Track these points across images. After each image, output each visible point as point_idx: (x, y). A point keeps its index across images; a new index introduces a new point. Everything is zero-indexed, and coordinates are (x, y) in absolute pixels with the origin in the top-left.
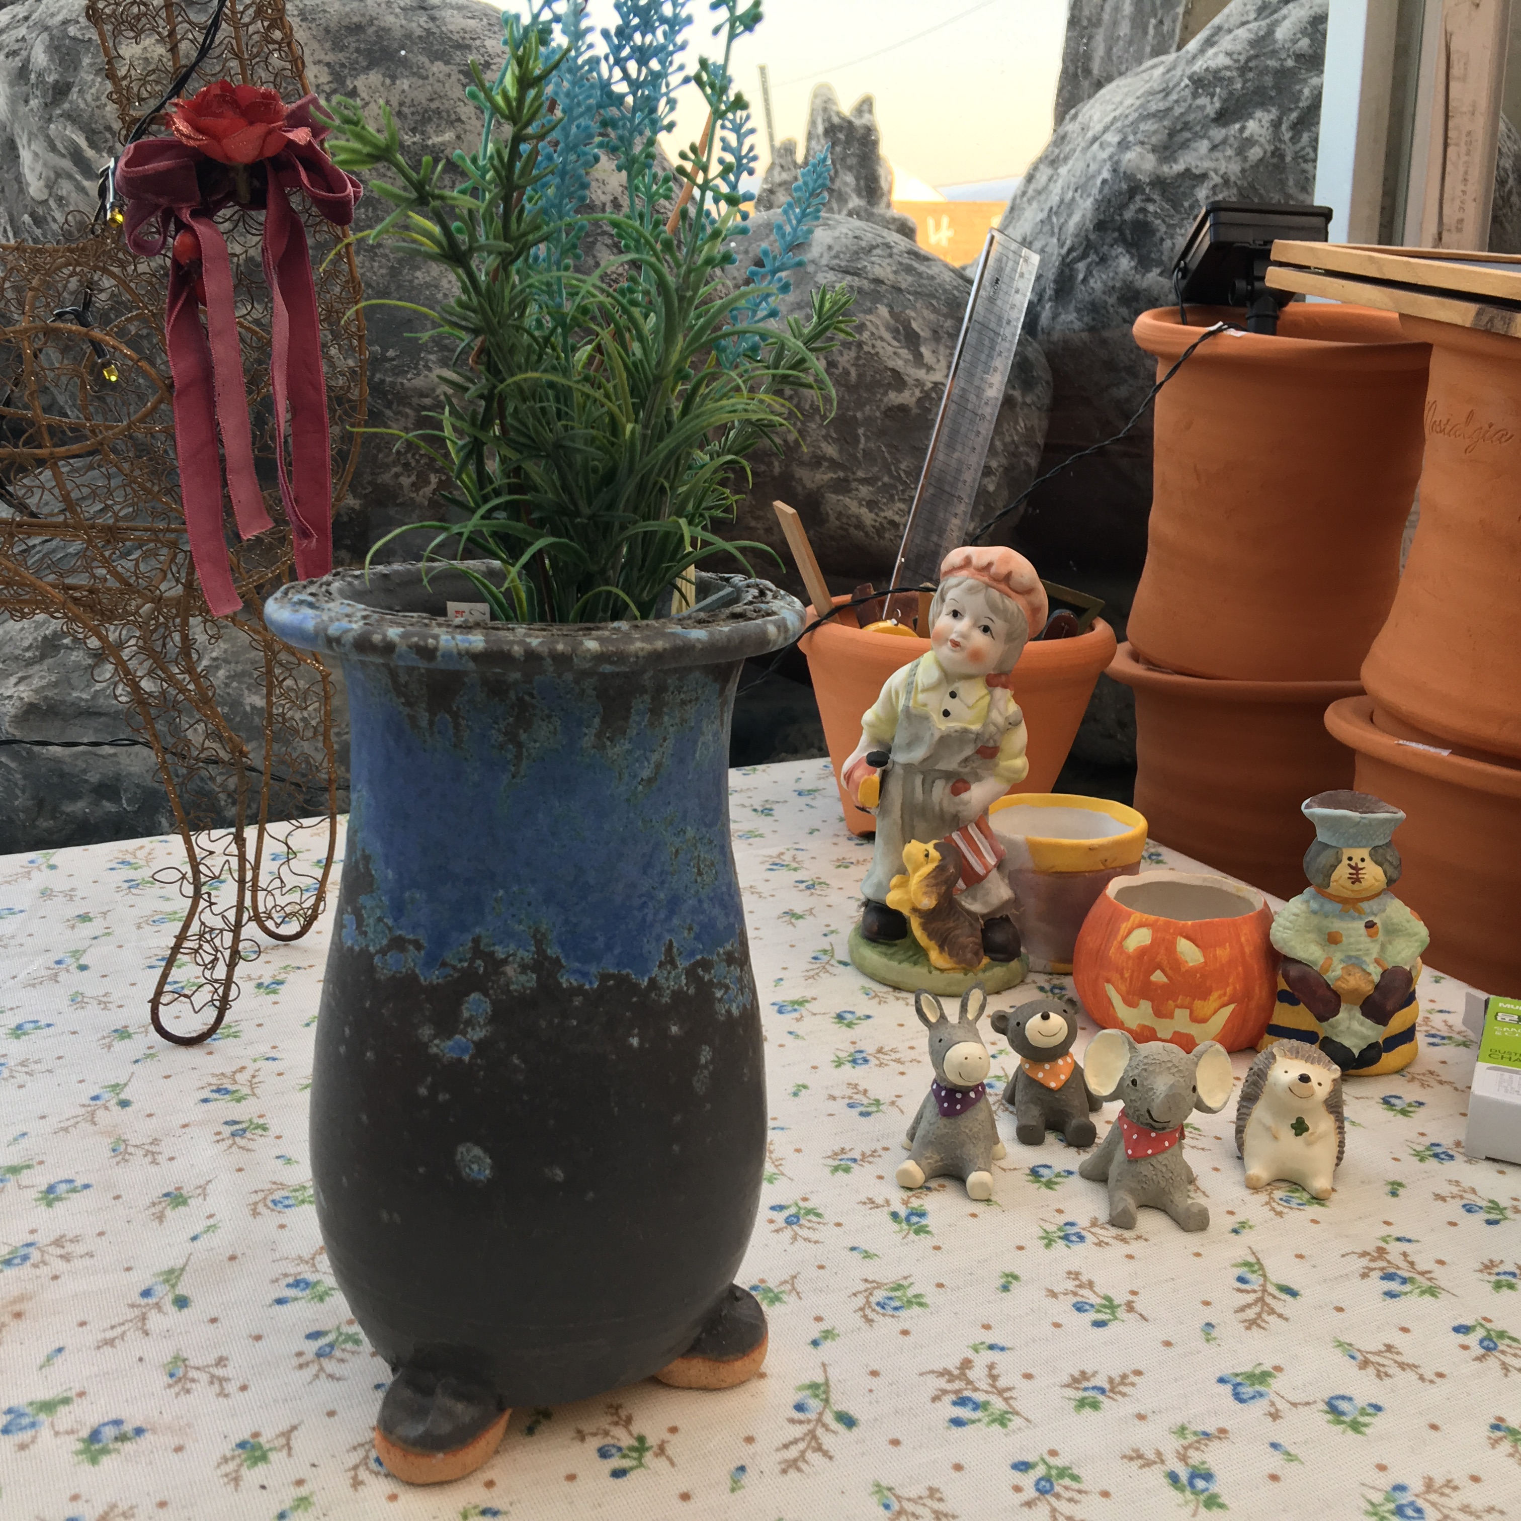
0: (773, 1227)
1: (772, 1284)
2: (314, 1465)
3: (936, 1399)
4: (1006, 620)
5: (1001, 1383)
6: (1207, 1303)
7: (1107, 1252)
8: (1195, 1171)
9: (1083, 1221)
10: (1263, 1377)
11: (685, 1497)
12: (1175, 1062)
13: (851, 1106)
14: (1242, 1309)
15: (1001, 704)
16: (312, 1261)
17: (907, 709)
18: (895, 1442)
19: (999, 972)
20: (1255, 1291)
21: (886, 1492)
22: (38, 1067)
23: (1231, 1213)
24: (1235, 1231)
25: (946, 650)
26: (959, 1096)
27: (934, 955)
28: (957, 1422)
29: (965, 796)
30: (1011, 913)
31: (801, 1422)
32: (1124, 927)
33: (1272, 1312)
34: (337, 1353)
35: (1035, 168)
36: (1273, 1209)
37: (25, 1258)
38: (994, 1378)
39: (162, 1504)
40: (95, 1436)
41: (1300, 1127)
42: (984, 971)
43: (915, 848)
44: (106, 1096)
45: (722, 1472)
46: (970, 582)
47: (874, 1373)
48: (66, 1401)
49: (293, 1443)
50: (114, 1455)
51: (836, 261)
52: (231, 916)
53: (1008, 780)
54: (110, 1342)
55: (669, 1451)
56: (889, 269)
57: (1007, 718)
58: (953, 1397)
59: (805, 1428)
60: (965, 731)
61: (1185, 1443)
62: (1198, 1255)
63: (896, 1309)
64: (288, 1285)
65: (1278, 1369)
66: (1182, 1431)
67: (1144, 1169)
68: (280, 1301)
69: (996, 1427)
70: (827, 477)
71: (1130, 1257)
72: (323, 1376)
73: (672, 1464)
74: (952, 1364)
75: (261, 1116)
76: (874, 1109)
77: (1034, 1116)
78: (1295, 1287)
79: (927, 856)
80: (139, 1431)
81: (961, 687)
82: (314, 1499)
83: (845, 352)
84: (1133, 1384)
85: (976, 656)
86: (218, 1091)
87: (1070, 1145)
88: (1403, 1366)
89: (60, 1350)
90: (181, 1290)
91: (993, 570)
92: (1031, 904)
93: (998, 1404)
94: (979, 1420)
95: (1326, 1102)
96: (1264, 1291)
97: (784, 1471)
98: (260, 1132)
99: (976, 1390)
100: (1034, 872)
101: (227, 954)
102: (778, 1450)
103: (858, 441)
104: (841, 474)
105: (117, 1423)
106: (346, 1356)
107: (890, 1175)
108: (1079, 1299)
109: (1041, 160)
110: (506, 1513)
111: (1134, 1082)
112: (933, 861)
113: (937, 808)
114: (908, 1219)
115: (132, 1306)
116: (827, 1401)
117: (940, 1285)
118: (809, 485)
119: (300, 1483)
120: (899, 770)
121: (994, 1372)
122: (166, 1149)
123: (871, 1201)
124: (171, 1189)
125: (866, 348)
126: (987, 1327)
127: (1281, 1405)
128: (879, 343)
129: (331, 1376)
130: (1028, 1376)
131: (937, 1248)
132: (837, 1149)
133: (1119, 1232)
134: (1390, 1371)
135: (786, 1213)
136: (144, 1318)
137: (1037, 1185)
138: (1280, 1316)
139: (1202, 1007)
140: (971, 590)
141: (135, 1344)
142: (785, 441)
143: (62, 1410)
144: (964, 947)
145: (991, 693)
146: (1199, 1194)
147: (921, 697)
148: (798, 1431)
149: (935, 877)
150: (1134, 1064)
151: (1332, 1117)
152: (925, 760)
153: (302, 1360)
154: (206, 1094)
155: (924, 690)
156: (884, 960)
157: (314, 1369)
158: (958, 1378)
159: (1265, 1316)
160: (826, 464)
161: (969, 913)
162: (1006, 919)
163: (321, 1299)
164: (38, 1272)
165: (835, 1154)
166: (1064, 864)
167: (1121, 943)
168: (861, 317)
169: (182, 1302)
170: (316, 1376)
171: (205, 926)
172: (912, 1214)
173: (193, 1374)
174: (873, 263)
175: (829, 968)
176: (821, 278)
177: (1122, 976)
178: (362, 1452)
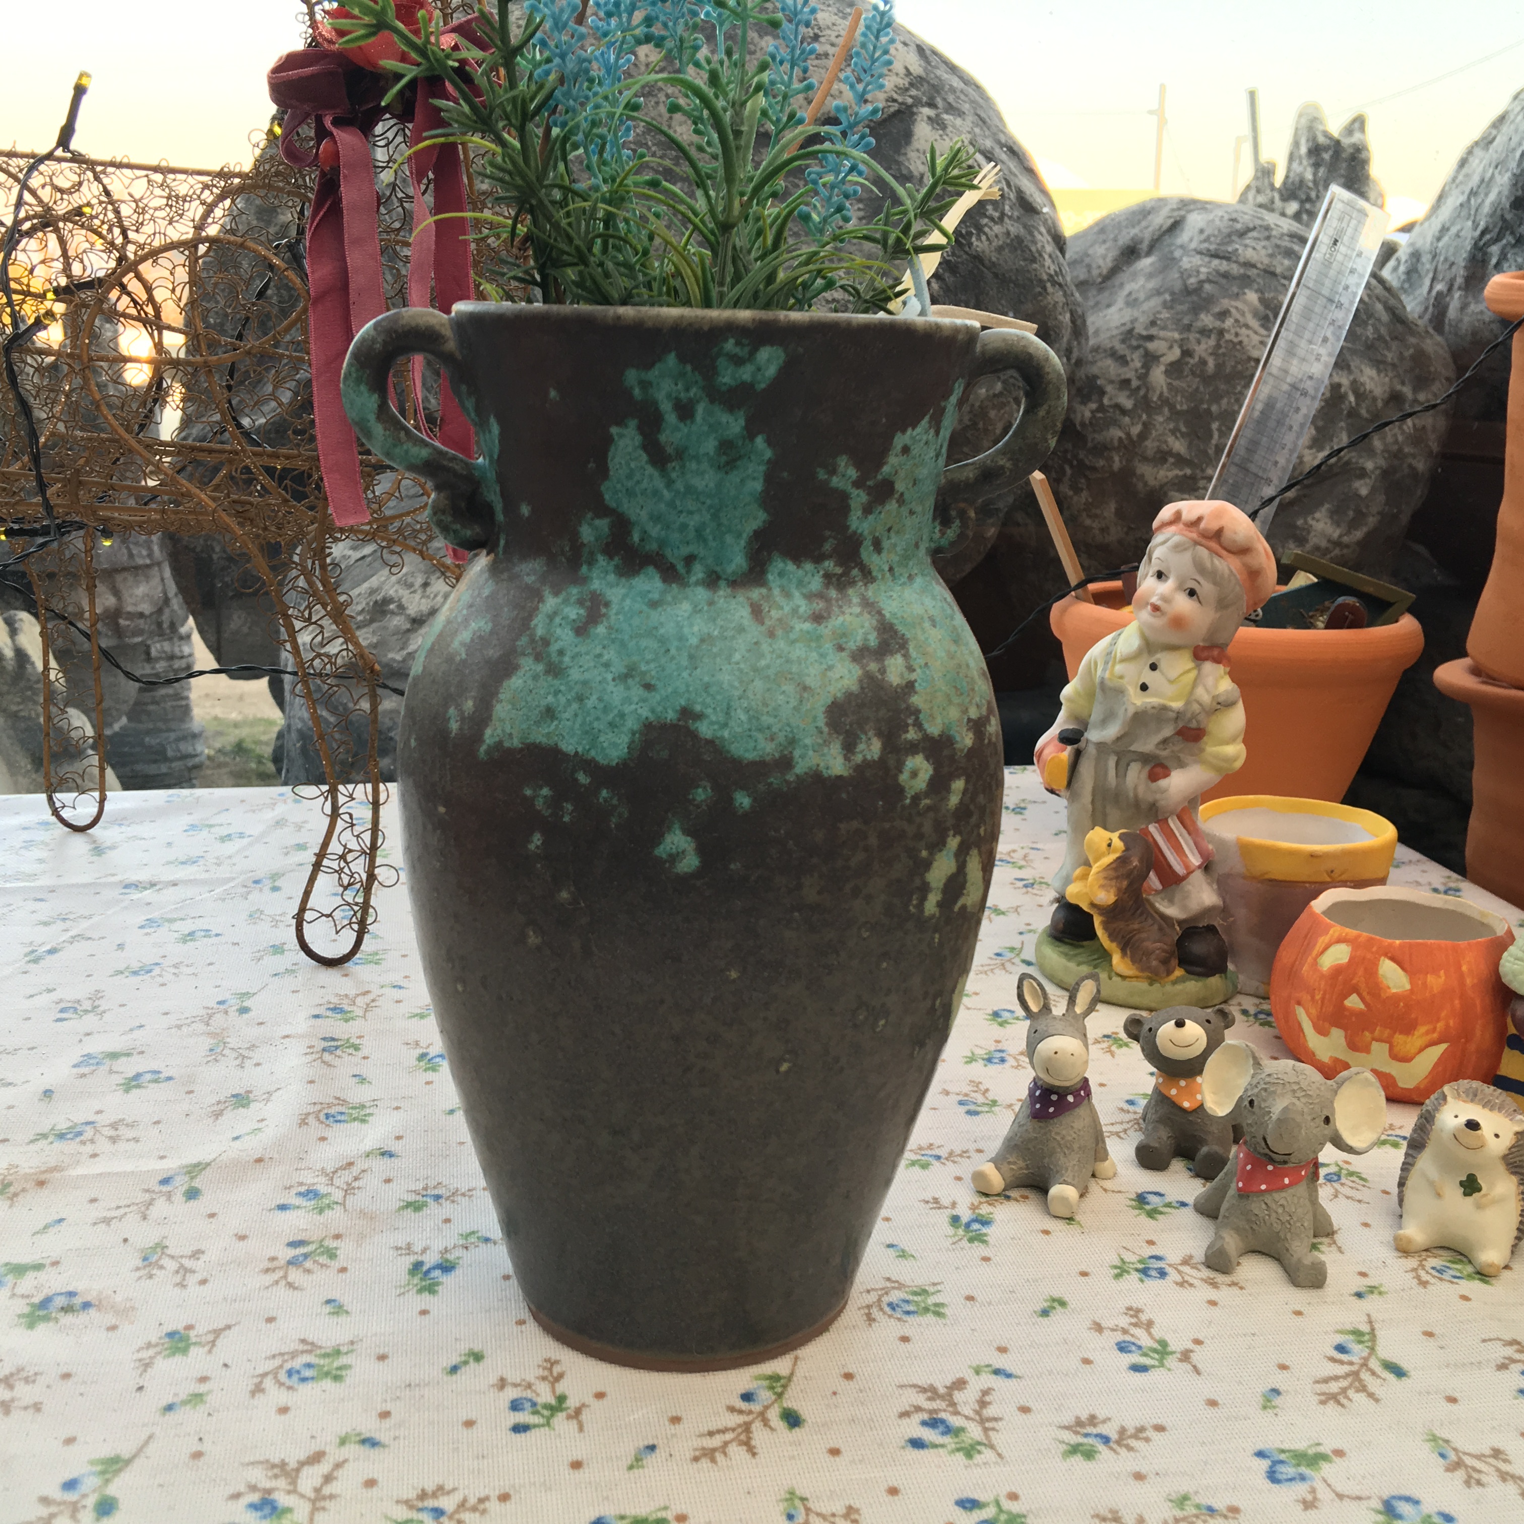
2: (226, 1365)
3: (905, 1414)
4: (1215, 583)
5: (989, 1412)
6: (1283, 1367)
7: (1187, 1293)
8: (1336, 1222)
9: (1173, 1256)
10: (1315, 1459)
11: (576, 1465)
12: (1304, 1085)
13: (961, 1103)
14: (1326, 1381)
15: (1210, 681)
16: (331, 1176)
17: (1102, 683)
18: (835, 1452)
19: (1193, 986)
20: (1351, 1363)
21: (797, 1502)
22: (189, 970)
23: (1363, 1274)
24: (1359, 1295)
25: (1145, 615)
26: (1054, 1097)
27: (1116, 959)
28: (917, 1444)
29: (1163, 783)
30: (1217, 922)
31: (741, 1412)
32: (1322, 941)
33: (1363, 1389)
34: (308, 1264)
35: (1470, 152)
36: (1418, 1277)
37: (80, 1134)
38: (983, 1404)
39: (66, 1376)
40: (46, 1303)
41: (1470, 1186)
42: (1174, 983)
43: (1098, 836)
44: (233, 1002)
45: (628, 1448)
46: (1177, 539)
47: (849, 1376)
48: (38, 1267)
49: (219, 1343)
50: (51, 1324)
51: (1206, 245)
52: (367, 837)
53: (1218, 769)
54: (107, 1221)
55: (585, 1416)
56: (1263, 252)
58: (926, 1416)
59: (741, 1419)
60: (1164, 708)
61: (1179, 1514)
62: (1299, 1313)
63: (908, 1313)
64: (300, 1194)
65: (1339, 1453)
66: (1182, 1500)
67: (1256, 1207)
69: (960, 1456)
70: (1171, 474)
71: (1213, 1303)
72: (283, 1282)
73: (581, 1429)
74: (941, 1383)
75: (360, 1037)
76: (986, 1109)
78: (1404, 1365)
79: (1109, 845)
80: (86, 1305)
81: (1163, 658)
82: (208, 1398)
83: (1203, 340)
84: (1147, 1440)
85: (1178, 623)
86: (334, 1009)
87: (1198, 1175)
88: (1504, 1476)
89: (61, 1220)
90: (196, 1183)
91: (1202, 525)
92: (1241, 914)
93: (974, 1432)
94: (942, 1446)
95: (1505, 1158)
96: (1365, 1364)
97: (696, 1459)
98: (351, 1051)
99: (957, 1413)
100: (1245, 877)
101: (364, 876)
102: (701, 1435)
103: (1211, 436)
104: (1188, 471)
105: (71, 1294)
106: (316, 1268)
107: (967, 1177)
108: (1128, 1338)
109: (1477, 143)
110: (384, 1446)
111: (1251, 1103)
112: (1115, 851)
113: (1131, 795)
114: (968, 1225)
115: (147, 1191)
116: (780, 1396)
117: (970, 1298)
118: (1152, 482)
119: (203, 1379)
120: (1091, 751)
121: (987, 1399)
122: (256, 1056)
123: (936, 1200)
124: (242, 1091)
125: (1227, 337)
126: (1002, 1350)
127: (1323, 1493)
128: (1244, 331)
129: (290, 1285)
130: (1025, 1410)
131: (986, 1259)
134: (1484, 1479)
136: (150, 1203)
137: (1137, 1212)
138: (1371, 1395)
139: (1408, 1043)
140: (1178, 548)
141: (131, 1226)
142: (1128, 434)
143: (31, 1275)
144: (1148, 954)
145: (1198, 667)
146: (1334, 1248)
147: (1119, 668)
148: (735, 1420)
149: (1115, 869)
150: (1255, 1082)
151: (1514, 1179)
152: (1118, 739)
153: (270, 1265)
154: (320, 1011)
155: (1123, 660)
156: (1063, 961)
157: (280, 1274)
158: (942, 1397)
159: (1351, 1393)
160: (1171, 460)
161: (1163, 917)
162: (1211, 929)
163: (321, 1211)
164: (82, 1149)
165: (921, 1148)
166: (1279, 871)
167: (1315, 959)
168: (1226, 303)
169: (192, 1194)
170: (277, 1282)
171: (345, 847)
172: (976, 1220)
173: (165, 1262)
174: (1246, 246)
175: (1008, 965)
176: (1186, 263)
177: (1313, 997)
178: (277, 1362)
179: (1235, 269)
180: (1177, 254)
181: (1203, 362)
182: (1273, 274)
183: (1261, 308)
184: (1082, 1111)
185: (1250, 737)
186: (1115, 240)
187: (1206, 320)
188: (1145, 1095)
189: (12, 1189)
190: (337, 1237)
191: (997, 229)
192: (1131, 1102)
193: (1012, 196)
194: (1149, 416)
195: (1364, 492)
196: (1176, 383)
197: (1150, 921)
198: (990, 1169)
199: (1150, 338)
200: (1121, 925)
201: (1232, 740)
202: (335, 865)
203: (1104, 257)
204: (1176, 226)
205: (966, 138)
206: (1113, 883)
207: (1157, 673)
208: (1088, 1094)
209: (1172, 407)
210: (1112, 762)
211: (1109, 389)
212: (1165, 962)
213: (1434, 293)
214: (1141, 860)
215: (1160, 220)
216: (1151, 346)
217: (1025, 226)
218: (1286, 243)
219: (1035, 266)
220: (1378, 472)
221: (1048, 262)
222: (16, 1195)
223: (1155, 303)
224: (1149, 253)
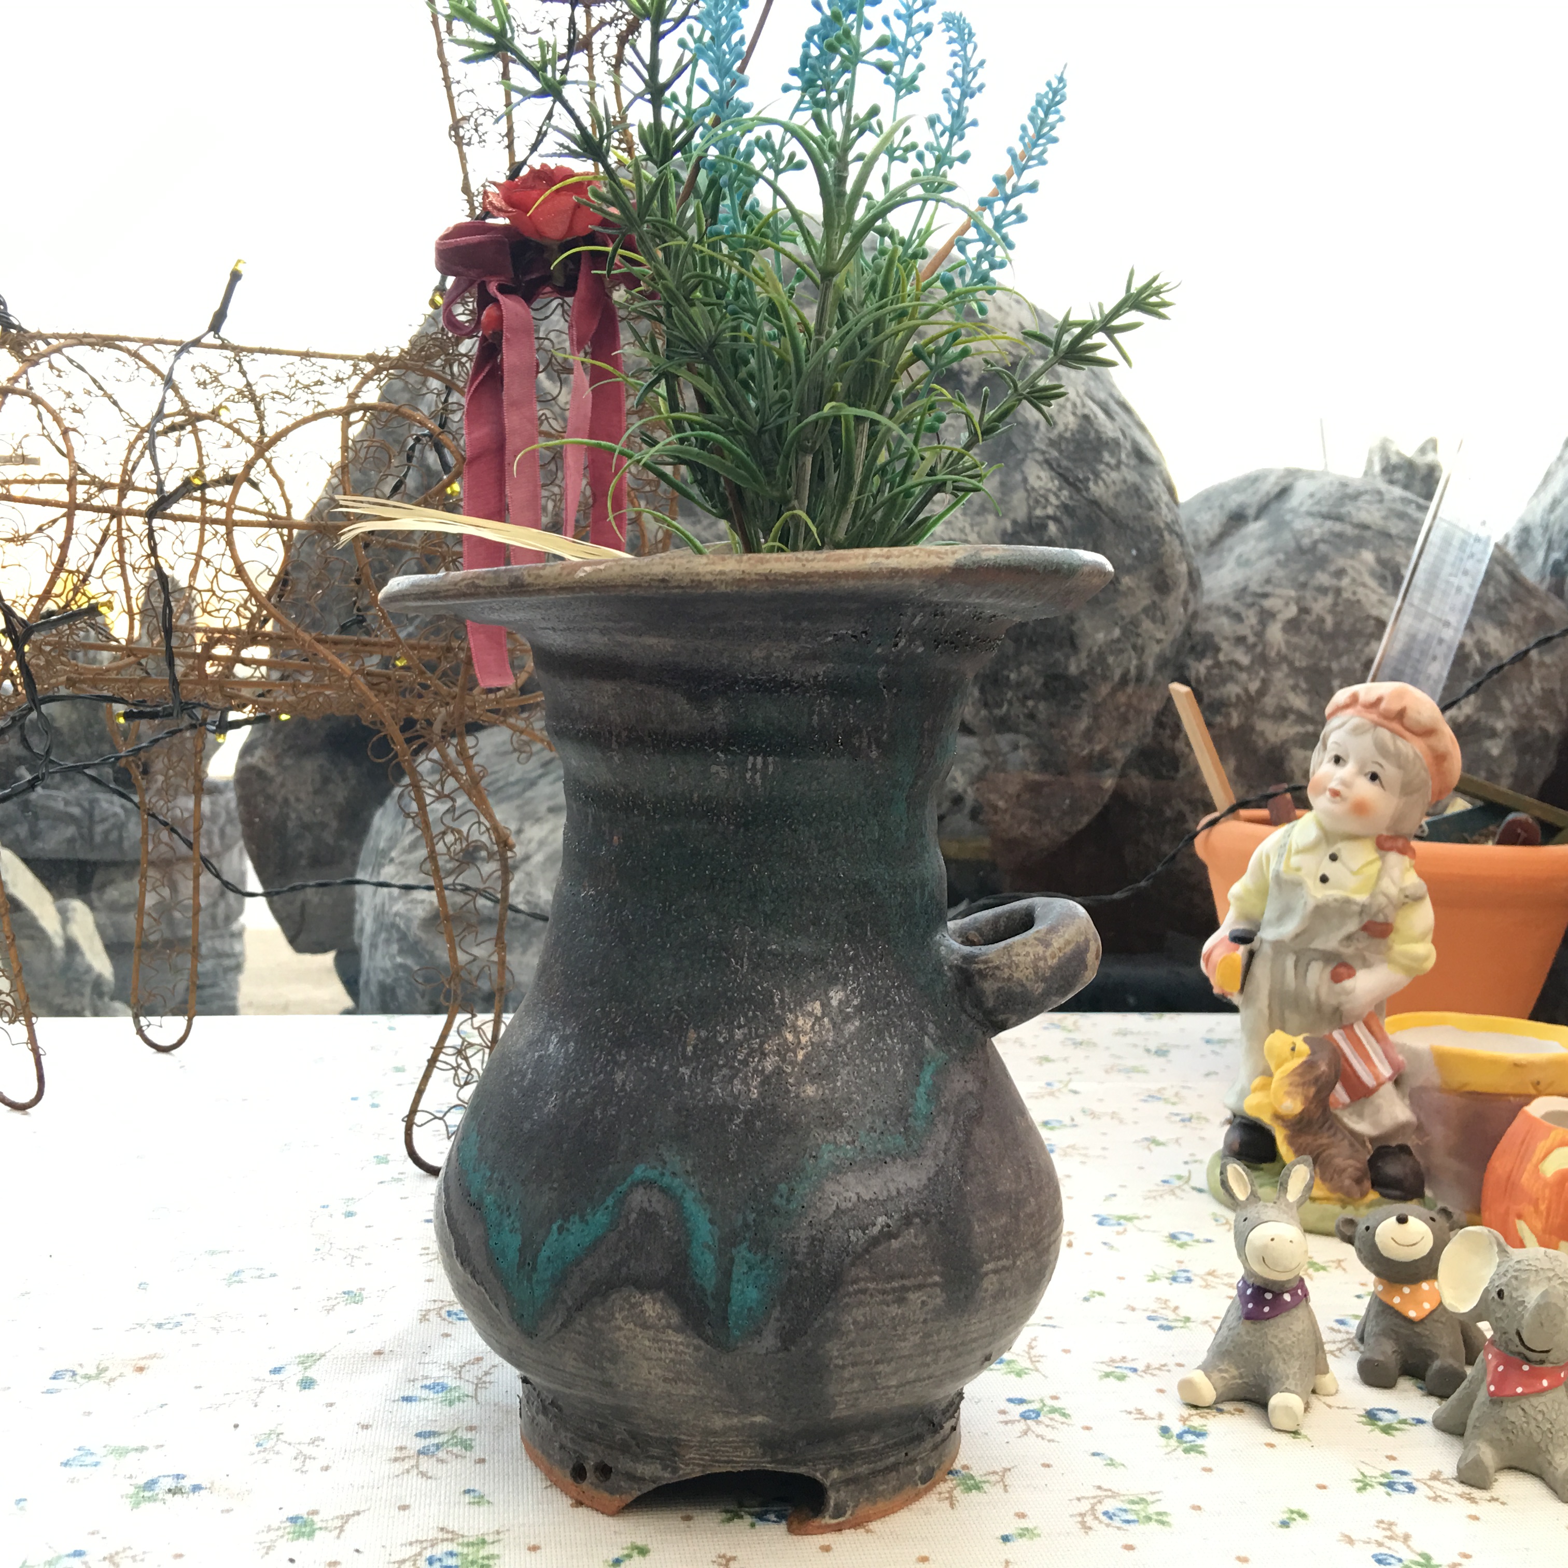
0: (1003, 1418)
1: (977, 1472)
2: (357, 1551)
4: (1400, 766)
7: (1443, 1509)
9: (1420, 1472)
13: (1150, 1318)
15: (1396, 873)
16: (459, 1371)
17: (1278, 877)
26: (1269, 1296)
29: (1348, 984)
30: (1412, 1142)
32: (1542, 1146)
34: (441, 1454)
37: (178, 1324)
39: (179, 1556)
40: (150, 1485)
42: (1371, 1205)
43: (1279, 1040)
44: (337, 1206)
48: (141, 1450)
49: (347, 1527)
50: (157, 1505)
51: (1317, 508)
53: (1407, 970)
54: (215, 1406)
56: (1377, 515)
57: (1402, 890)
60: (1347, 901)
63: (1128, 1522)
64: (424, 1387)
68: (407, 1399)
71: (1474, 1518)
72: (415, 1471)
76: (1181, 1324)
77: (1386, 1351)
79: (1293, 1049)
80: (196, 1488)
81: (1343, 848)
83: (1320, 598)
85: (1360, 808)
87: (1431, 1393)
89: (164, 1405)
90: (310, 1373)
92: (1439, 1133)
100: (1441, 1090)
105: (179, 1477)
106: (449, 1457)
108: (1384, 1550)
111: (1500, 1294)
112: (1299, 1056)
113: (1313, 997)
114: (1180, 1436)
115: (256, 1379)
117: (1197, 1508)
118: (1274, 738)
119: (333, 1564)
120: (1267, 950)
122: (368, 1255)
123: (1140, 1412)
124: (353, 1288)
125: (1345, 595)
126: (1243, 1560)
129: (423, 1474)
131: (1208, 1470)
132: (1117, 1357)
133: (1467, 1490)
135: (1024, 1408)
136: (262, 1391)
137: (1369, 1428)
140: (1357, 731)
141: (242, 1412)
143: (133, 1457)
145: (1382, 858)
149: (1301, 1075)
150: (1502, 1270)
152: (1297, 936)
153: (400, 1454)
155: (1299, 852)
157: (408, 1464)
161: (1353, 1133)
162: (1404, 1149)
163: (451, 1403)
164: (183, 1338)
165: (1113, 1361)
166: (1482, 1082)
167: (1536, 1166)
168: (1341, 562)
169: (307, 1384)
170: (408, 1471)
171: (464, 1040)
172: (1187, 1432)
173: (281, 1447)
174: (1359, 509)
175: (1178, 1192)
176: (1299, 525)
177: (1537, 1210)
178: (416, 1549)
179: (1349, 530)
180: (1288, 517)
181: (1321, 620)
182: (1389, 536)
183: (1378, 569)
184: (1299, 1312)
185: (1440, 937)
186: (1222, 507)
187: (1323, 578)
188: (1356, 1317)
189: (108, 1375)
190: (471, 1429)
191: (1114, 475)
192: (1341, 1322)
193: (1128, 445)
194: (1267, 671)
195: (1495, 752)
196: (1295, 640)
197: (1340, 1136)
198: (1200, 1378)
199: (1265, 596)
200: (1309, 1139)
201: (1421, 939)
202: (452, 1060)
203: (1211, 523)
204: (1283, 492)
205: (1082, 390)
206: (1300, 1090)
207: (1336, 864)
208: (1306, 1294)
209: (1291, 664)
210: (1290, 962)
211: (1224, 645)
212: (1358, 1181)
213: (1551, 562)
214: (1329, 1065)
215: (1268, 487)
216: (1268, 603)
217: (1141, 475)
218: (1399, 507)
219: (1152, 513)
220: (1508, 733)
221: (1165, 510)
222: (112, 1380)
223: (1268, 562)
224: (1257, 517)
